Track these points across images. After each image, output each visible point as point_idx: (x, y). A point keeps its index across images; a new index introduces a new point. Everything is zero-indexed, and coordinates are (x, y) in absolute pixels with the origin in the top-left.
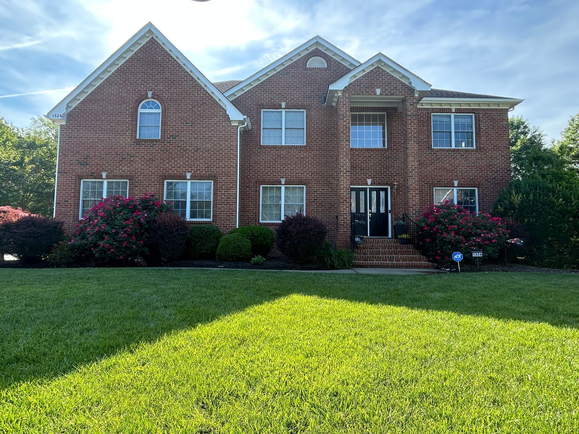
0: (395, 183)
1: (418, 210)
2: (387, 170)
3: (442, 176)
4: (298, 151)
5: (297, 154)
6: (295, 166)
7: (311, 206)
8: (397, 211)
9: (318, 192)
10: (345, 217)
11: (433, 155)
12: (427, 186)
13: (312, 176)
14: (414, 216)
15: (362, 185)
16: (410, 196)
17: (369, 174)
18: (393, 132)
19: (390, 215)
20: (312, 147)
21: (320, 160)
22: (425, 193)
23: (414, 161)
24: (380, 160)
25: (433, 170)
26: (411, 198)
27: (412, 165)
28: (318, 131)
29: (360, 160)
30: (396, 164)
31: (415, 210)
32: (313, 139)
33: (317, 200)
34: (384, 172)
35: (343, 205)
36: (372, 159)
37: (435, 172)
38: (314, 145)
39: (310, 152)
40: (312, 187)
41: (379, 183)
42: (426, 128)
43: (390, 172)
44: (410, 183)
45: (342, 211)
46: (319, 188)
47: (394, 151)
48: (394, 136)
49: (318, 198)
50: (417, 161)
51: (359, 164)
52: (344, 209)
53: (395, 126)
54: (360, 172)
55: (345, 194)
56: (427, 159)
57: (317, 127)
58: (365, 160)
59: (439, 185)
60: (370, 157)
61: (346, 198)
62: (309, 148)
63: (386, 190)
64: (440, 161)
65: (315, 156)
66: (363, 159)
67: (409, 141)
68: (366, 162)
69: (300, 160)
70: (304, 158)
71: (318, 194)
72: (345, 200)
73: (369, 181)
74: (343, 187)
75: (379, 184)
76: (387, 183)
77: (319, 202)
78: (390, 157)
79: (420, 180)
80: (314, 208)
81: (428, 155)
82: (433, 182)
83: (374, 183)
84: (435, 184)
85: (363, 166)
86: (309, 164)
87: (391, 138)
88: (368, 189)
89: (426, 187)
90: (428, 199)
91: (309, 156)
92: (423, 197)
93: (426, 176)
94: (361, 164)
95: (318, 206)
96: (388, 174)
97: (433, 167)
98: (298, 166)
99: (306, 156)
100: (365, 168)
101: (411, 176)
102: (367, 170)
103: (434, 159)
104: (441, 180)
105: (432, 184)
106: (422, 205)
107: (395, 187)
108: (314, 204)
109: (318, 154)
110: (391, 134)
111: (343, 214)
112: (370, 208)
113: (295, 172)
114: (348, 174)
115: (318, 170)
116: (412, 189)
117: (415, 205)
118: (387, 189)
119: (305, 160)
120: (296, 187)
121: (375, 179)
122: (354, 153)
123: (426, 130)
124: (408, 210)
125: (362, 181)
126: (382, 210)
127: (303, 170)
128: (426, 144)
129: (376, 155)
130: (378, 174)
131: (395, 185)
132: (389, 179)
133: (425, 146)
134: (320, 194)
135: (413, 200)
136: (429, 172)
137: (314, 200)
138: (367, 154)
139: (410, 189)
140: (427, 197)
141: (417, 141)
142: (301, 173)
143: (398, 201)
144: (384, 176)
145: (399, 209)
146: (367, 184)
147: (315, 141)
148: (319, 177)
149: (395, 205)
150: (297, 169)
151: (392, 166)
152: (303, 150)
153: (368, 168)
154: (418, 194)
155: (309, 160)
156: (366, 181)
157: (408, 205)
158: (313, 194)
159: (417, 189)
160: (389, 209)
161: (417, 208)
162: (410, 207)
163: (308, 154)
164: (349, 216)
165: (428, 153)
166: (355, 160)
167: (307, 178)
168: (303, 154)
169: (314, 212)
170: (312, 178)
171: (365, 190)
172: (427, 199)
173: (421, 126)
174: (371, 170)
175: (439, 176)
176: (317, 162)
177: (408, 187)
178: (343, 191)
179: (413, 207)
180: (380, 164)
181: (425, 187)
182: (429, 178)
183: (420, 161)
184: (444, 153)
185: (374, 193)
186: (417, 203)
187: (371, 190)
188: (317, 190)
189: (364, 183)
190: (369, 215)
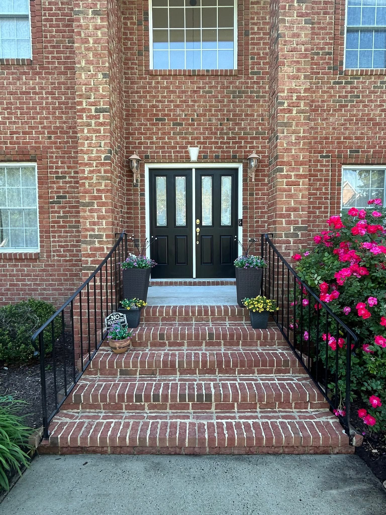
0: (254, 155)
1: (303, 222)
2: (237, 124)
3: (363, 138)
4: (13, 73)
5: (10, 83)
6: (9, 113)
7: (53, 212)
8: (257, 222)
9: (67, 179)
10: (97, 245)
11: (344, 87)
12: (328, 161)
13: (50, 138)
14: (291, 240)
15: (177, 162)
16: (282, 183)
17: (192, 133)
18: (253, 29)
19: (240, 229)
20: (49, 63)
21: (69, 98)
22: (321, 180)
23: (298, 78)
24: (219, 101)
25: (343, 125)
26: (285, 190)
27: (291, 91)
28: (61, 20)
29: (171, 102)
30: (258, 111)
31: (296, 222)
32: (49, 42)
33: (65, 197)
34: (230, 129)
35: (91, 211)
36: (201, 97)
37: (346, 129)
38: (53, 58)
39: (43, 78)
40: (52, 168)
41: (217, 157)
42: (331, 18)
43: (243, 129)
44: (282, 144)
45: (87, 230)
46: (69, 167)
47: (252, 78)
48: (253, 39)
49: (68, 192)
50: (306, 77)
51: (170, 110)
52: (94, 224)
53: (257, 13)
54: (173, 129)
55: (94, 181)
56: (331, 96)
57: (59, 9)
58: (185, 101)
59: (353, 161)
60: (195, 92)
61: (98, 191)
62: (42, 67)
63: (233, 173)
64: (361, 101)
65: (55, 88)
66: (179, 97)
67: (284, 14)
68: (188, 106)
69: (19, 98)
70: (29, 93)
71: (66, 183)
72: (95, 198)
73: (194, 152)
74: (90, 159)
75: (217, 159)
76: (235, 157)
77: (69, 202)
78: (244, 92)
79: (311, 148)
80: (59, 217)
81: (332, 88)
82: (342, 152)
83: (205, 157)
84: (345, 157)
85: (179, 115)
86: (43, 108)
87: (247, 44)
88: (194, 171)
89: (325, 166)
90: (327, 194)
91: (42, 88)
92: (317, 189)
93: (327, 138)
94: (174, 110)
95: (69, 212)
96: (236, 134)
97: (343, 115)
98: (16, 113)
99: (34, 88)
100: (184, 120)
101: (286, 125)
102: (190, 125)
103: (346, 96)
104: (360, 147)
105: (339, 157)
106: (314, 208)
107: (253, 164)
108: (59, 207)
109: (63, 83)
110: (247, 35)
111: (91, 236)
112: (199, 216)
113: (9, 128)
114: (101, 120)
115: (65, 123)
116: (289, 164)
117: (295, 210)
118: (236, 170)
119: (31, 98)
120: (18, 169)
121: (208, 148)
122: (158, 83)
123: (330, 24)
124: (274, 223)
125: (178, 152)
126: (226, 220)
127: (27, 123)
128: (330, 59)
129: (210, 87)
130: (216, 133)
131: (251, 159)
132: (241, 147)
133: (328, 63)
134: (70, 182)
135: (291, 196)
136: (334, 129)
137: (58, 197)
138: (189, 85)
139: (283, 163)
140: (327, 189)
141: (307, 14)
142: (24, 133)
143: (260, 199)
144: (228, 138)
145: (261, 217)
146: (188, 159)
147: (54, 47)
148: (67, 142)
149: (252, 208)
150: (15, 123)
151: (247, 115)
152: (25, 73)
153: (193, 120)
154: (304, 176)
155: (42, 98)
156: (187, 152)
157: (275, 210)
158: (54, 183)
159: (302, 164)
160: (240, 216)
161: (301, 217)
162: (282, 216)
163: (38, 84)
164: (108, 242)
165: (334, 83)
166: (160, 101)
167: (40, 143)
168: (25, 83)
169: (59, 227)
170: (52, 143)
171: (186, 173)
172: (325, 194)
173: (318, 14)
174: (198, 125)
175: (357, 138)
176: (63, 103)
177: (277, 158)
178: (91, 172)
179: (289, 216)
180: (220, 110)
181: (322, 166)
182: (332, 143)
183: (313, 101)
184: (370, 83)
185: (207, 182)
186: (301, 203)
187: (201, 172)
188: (65, 172)
189: (182, 157)
190: (195, 231)
